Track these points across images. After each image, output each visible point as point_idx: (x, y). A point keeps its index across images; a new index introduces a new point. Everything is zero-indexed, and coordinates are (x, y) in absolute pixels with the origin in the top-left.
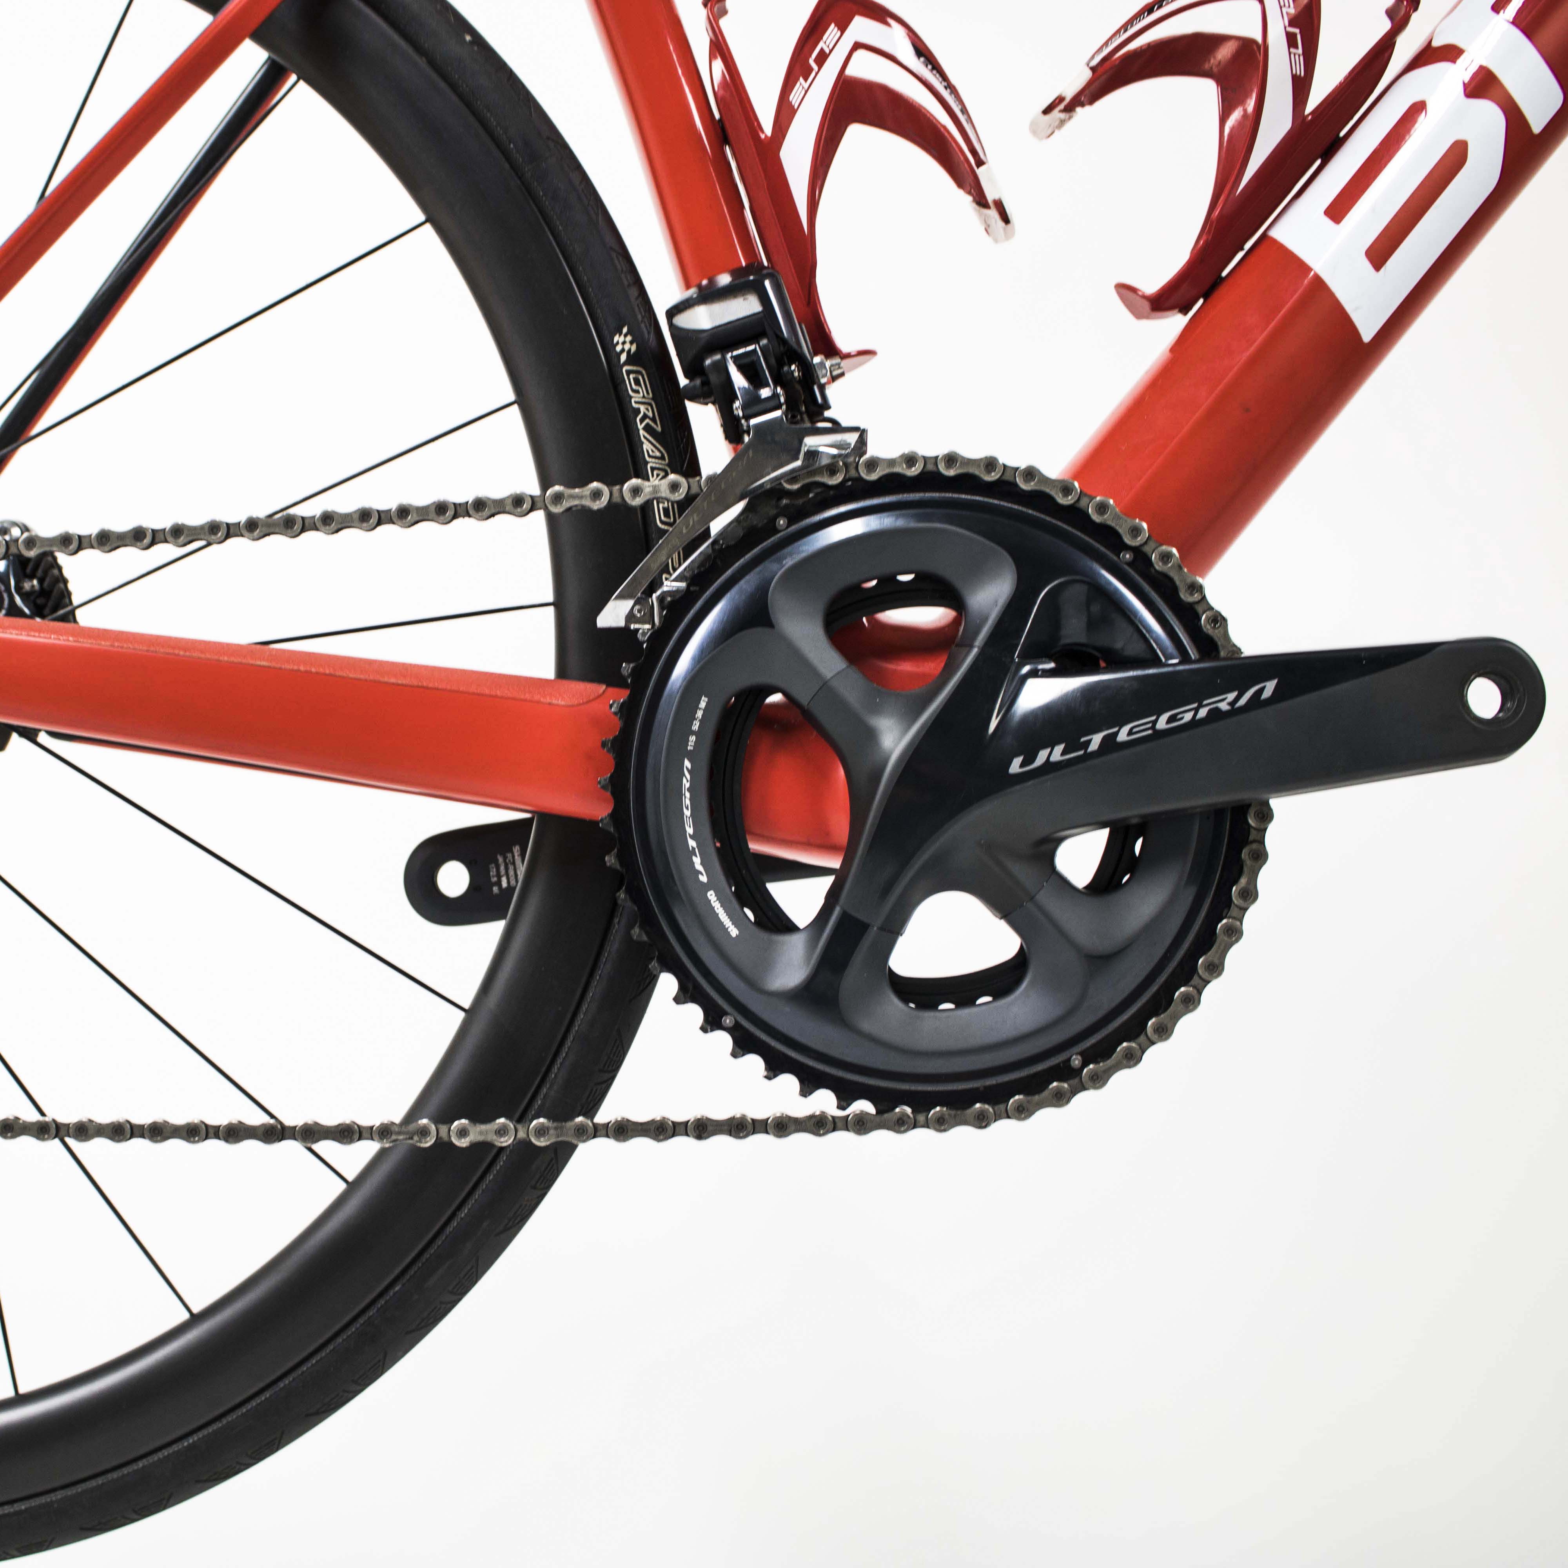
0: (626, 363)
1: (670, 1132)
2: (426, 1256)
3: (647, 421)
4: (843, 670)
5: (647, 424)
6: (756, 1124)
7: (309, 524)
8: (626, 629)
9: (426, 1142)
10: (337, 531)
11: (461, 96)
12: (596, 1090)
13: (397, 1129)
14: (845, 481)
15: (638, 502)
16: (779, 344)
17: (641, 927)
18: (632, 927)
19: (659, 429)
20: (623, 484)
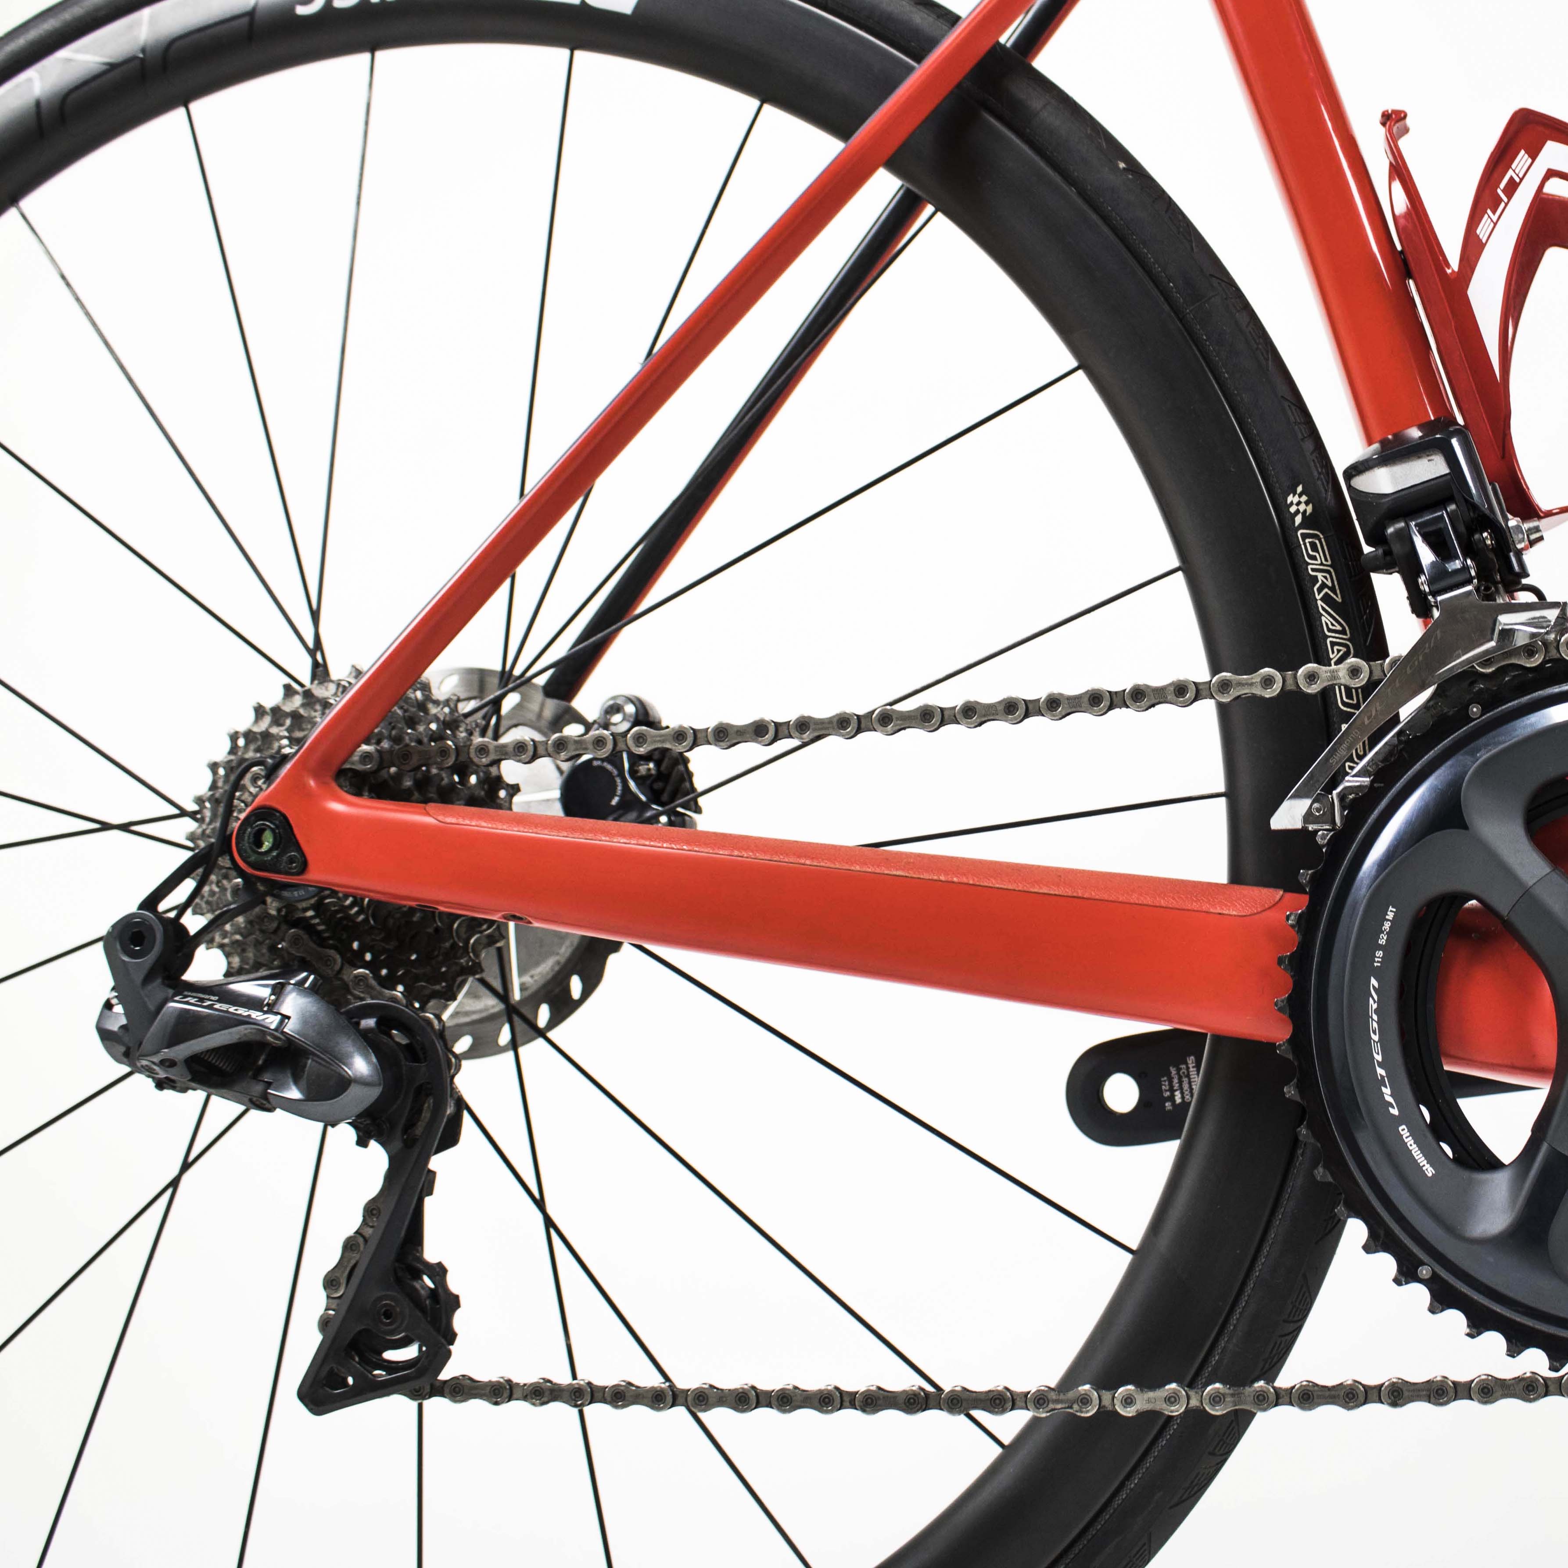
0: (1301, 526)
1: (1362, 1398)
2: (1093, 1531)
3: (1326, 590)
4: (1548, 874)
5: (1326, 594)
6: (1459, 1389)
7: (950, 716)
8: (1304, 831)
9: (1088, 1412)
10: (980, 724)
11: (1114, 229)
12: (1281, 1343)
13: (1054, 1397)
14: (1545, 662)
15: (1313, 689)
16: (1469, 510)
17: (1324, 1167)
18: (1315, 1166)
19: (1339, 600)
20: (1296, 668)
